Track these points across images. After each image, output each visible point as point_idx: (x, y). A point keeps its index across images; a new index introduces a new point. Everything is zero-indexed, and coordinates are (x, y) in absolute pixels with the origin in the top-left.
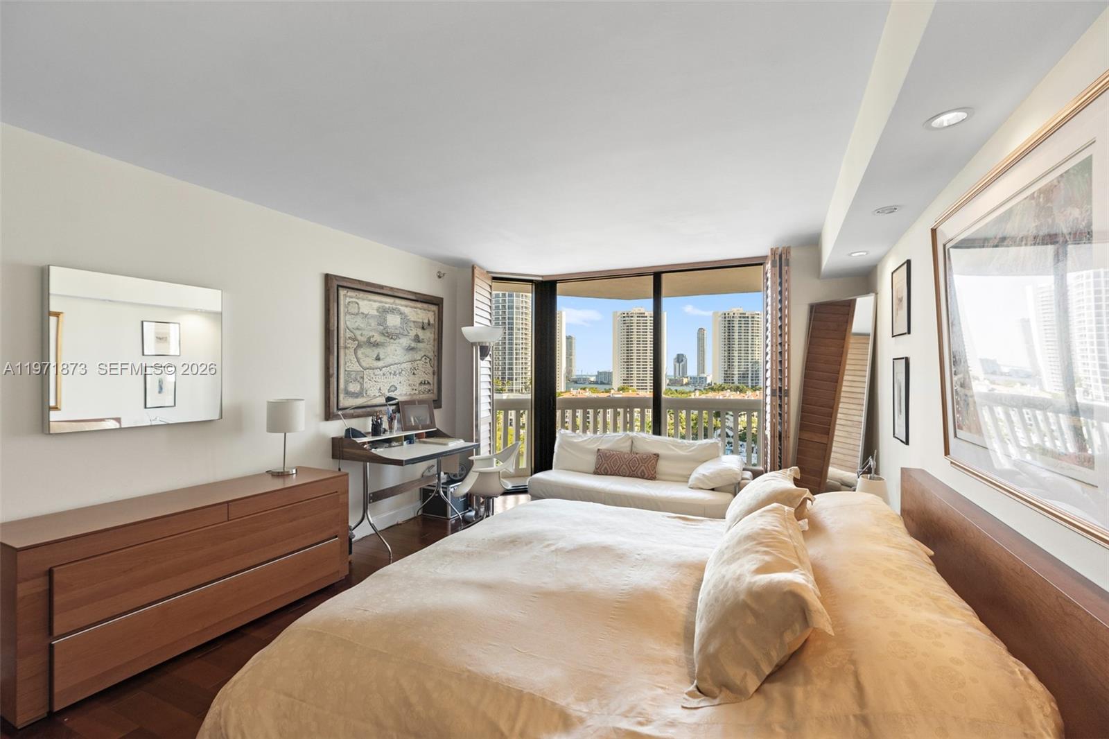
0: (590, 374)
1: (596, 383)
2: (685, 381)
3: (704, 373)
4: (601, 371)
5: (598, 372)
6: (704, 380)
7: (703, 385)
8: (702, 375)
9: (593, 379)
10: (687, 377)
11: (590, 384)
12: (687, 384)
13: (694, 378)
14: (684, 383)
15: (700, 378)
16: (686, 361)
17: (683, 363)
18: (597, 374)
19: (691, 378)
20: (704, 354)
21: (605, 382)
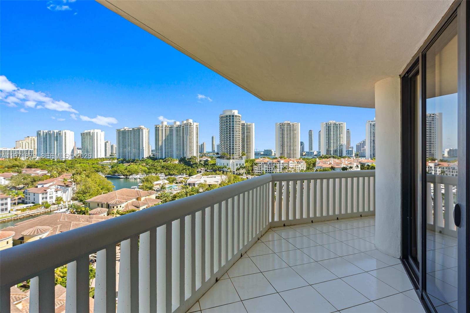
0: (260, 151)
1: (263, 155)
2: (304, 154)
3: (312, 150)
4: (265, 149)
5: (265, 150)
6: (313, 153)
7: (312, 156)
8: (311, 151)
9: (262, 153)
10: (305, 152)
11: (261, 155)
12: (305, 155)
13: (308, 152)
14: (304, 155)
15: (311, 152)
16: (304, 145)
17: (302, 146)
19: (307, 153)
20: (312, 141)
21: (268, 154)
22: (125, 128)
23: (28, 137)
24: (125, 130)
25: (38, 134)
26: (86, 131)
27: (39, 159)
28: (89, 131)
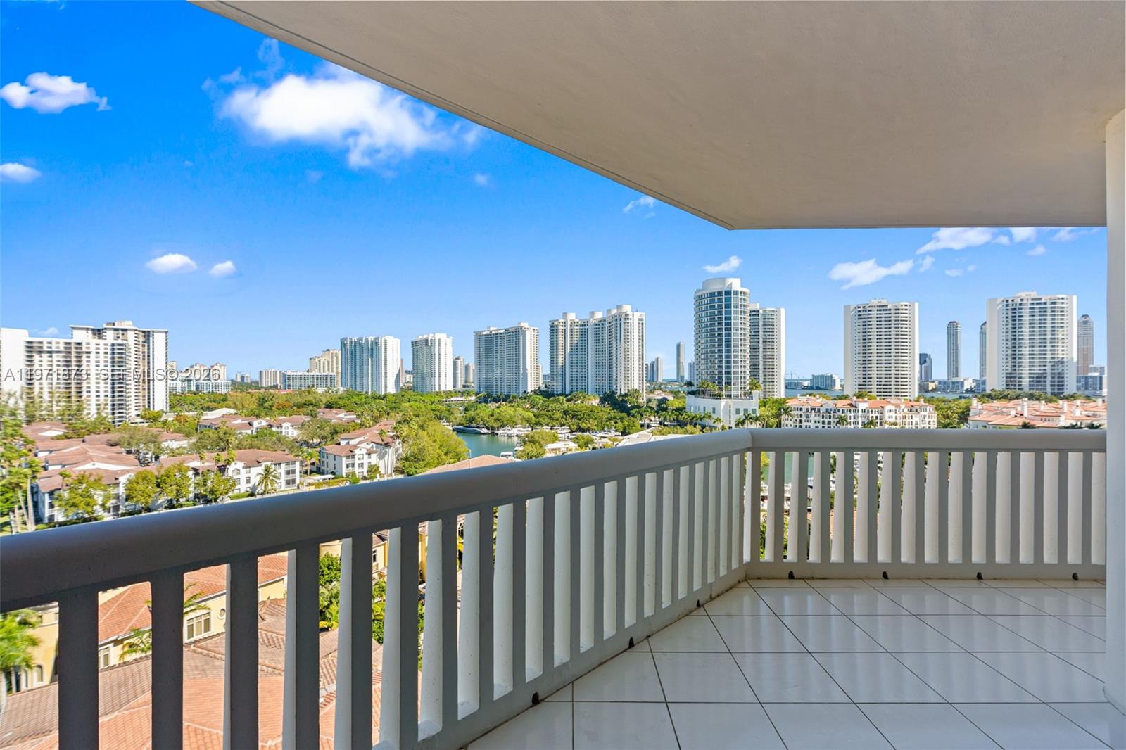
0: (801, 378)
1: (811, 388)
2: (931, 386)
3: (957, 376)
4: (816, 375)
5: (813, 375)
6: (959, 384)
7: (959, 391)
8: (955, 379)
9: (806, 384)
10: (933, 382)
11: (803, 389)
12: (934, 390)
13: (945, 383)
14: (930, 388)
15: (953, 383)
16: (931, 362)
17: (926, 364)
18: (811, 378)
19: (940, 383)
20: (957, 353)
21: (822, 387)
22: (492, 329)
23: (328, 350)
24: (491, 332)
25: (343, 345)
26: (420, 337)
27: (344, 391)
28: (425, 336)
